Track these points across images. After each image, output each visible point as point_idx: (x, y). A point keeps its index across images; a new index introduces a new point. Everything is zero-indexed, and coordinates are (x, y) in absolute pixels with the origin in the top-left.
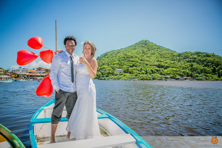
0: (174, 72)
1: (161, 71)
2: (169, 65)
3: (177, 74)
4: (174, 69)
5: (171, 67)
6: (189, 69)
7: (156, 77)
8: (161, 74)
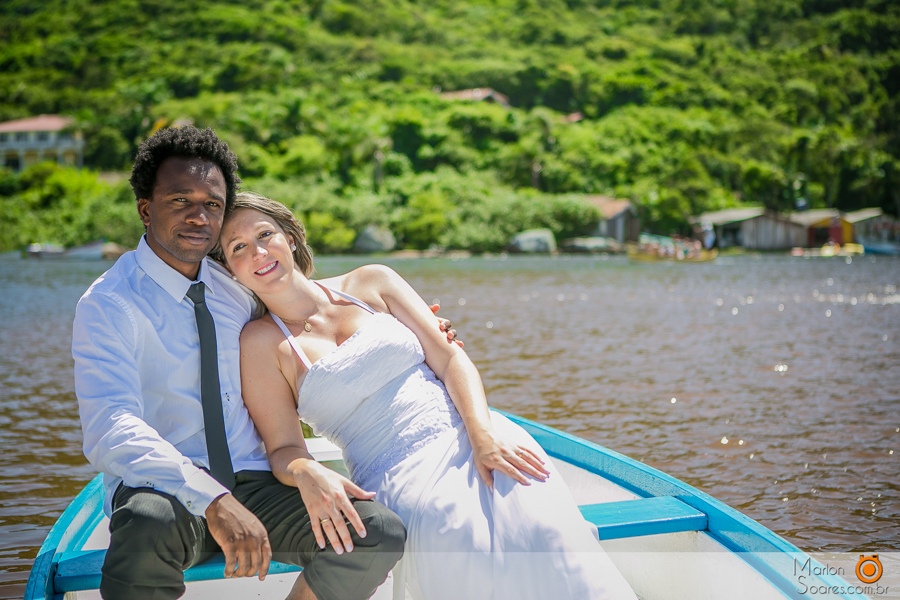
0: (682, 146)
1: (528, 143)
2: (641, 72)
3: (716, 173)
4: (695, 120)
5: (657, 96)
6: (858, 124)
7: (438, 219)
8: (521, 175)
